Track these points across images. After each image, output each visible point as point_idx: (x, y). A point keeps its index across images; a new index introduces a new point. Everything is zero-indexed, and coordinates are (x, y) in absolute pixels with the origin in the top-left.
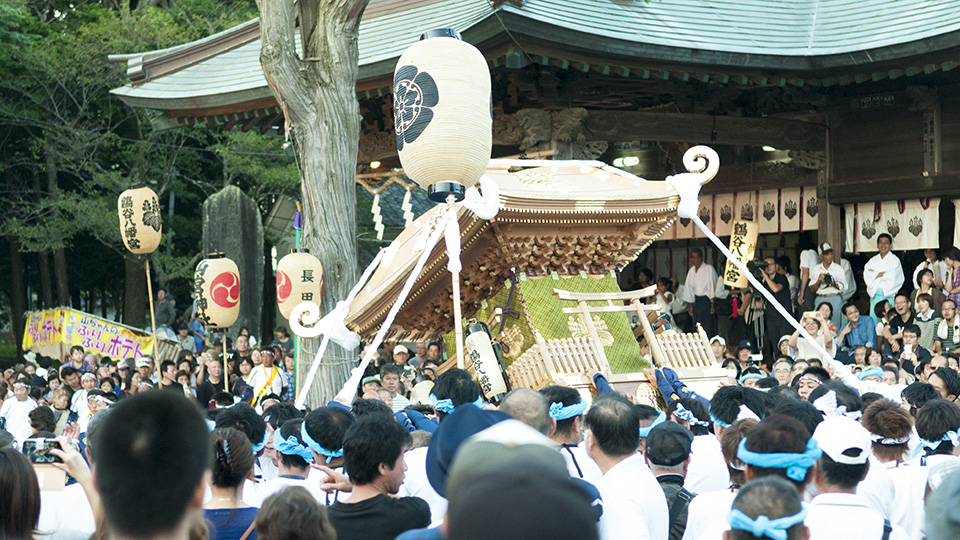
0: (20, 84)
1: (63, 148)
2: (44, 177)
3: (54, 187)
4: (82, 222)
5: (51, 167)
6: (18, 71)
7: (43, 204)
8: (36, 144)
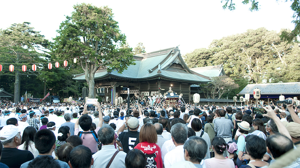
0: (64, 76)
1: (68, 83)
2: (66, 85)
3: (67, 86)
4: (70, 90)
5: (67, 85)
6: (63, 75)
7: (66, 88)
8: (65, 82)
